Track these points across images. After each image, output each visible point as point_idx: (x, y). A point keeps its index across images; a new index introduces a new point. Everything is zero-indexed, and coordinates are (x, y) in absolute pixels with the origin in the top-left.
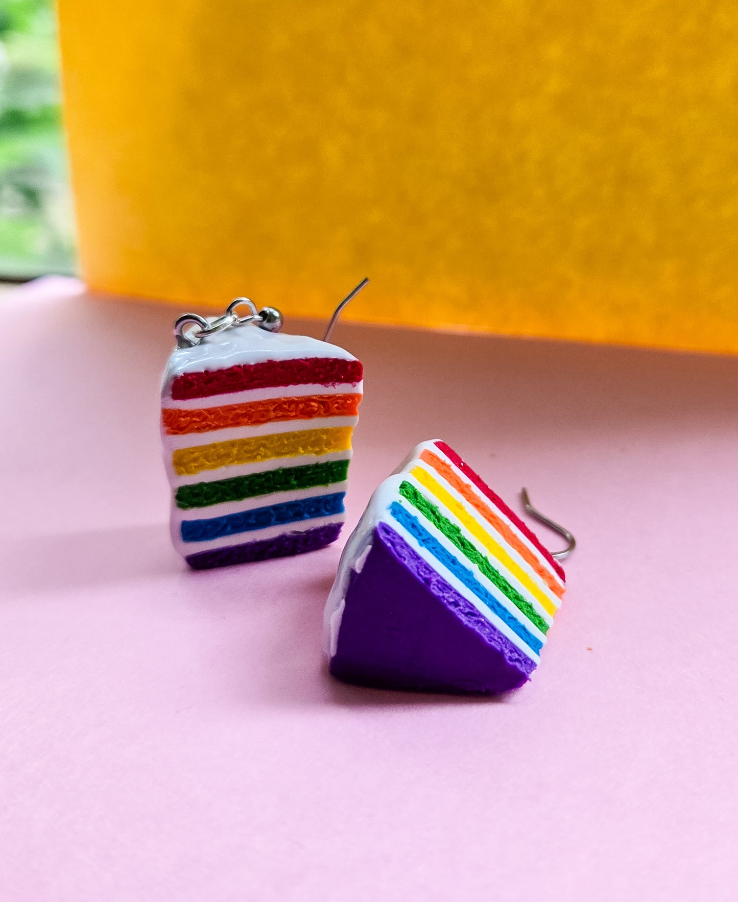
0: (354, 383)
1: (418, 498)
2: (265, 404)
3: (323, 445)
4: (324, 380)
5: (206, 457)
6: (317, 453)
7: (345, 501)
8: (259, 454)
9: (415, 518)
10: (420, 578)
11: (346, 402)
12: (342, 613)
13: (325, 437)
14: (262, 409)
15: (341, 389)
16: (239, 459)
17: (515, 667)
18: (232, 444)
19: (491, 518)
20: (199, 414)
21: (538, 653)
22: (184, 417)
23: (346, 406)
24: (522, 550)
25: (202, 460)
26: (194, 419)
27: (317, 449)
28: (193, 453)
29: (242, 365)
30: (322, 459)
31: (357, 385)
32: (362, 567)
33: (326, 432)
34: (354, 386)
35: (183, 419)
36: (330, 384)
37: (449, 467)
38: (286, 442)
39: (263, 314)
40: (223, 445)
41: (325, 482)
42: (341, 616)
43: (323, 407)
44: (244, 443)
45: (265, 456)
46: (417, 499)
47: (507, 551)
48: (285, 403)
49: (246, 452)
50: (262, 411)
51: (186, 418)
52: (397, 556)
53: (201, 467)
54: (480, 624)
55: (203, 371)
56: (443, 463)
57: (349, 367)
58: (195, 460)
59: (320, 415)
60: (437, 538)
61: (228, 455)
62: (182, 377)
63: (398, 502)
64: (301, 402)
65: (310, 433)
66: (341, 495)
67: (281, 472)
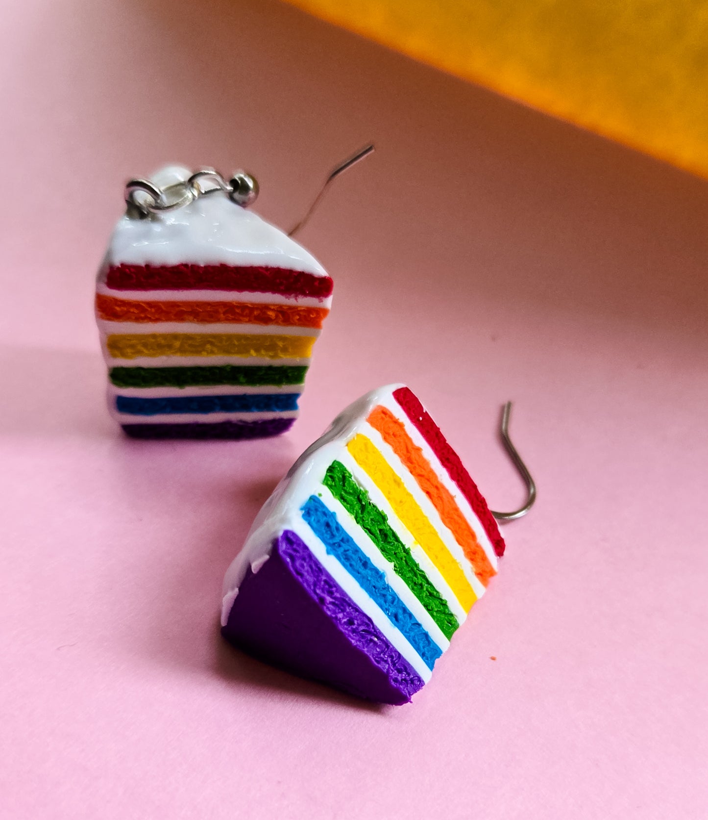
0: (321, 297)
1: (346, 484)
2: (214, 306)
3: (279, 351)
4: (286, 291)
5: (145, 345)
6: (272, 357)
7: (299, 401)
8: (204, 350)
9: (333, 515)
10: (315, 597)
11: (309, 316)
12: (235, 598)
13: (281, 344)
14: (211, 310)
15: (305, 302)
16: (182, 351)
17: (398, 689)
18: (175, 337)
19: (434, 492)
20: (137, 305)
21: (431, 667)
22: (119, 306)
23: (309, 319)
24: (459, 528)
25: (140, 347)
26: (132, 310)
27: (271, 354)
28: (130, 340)
29: (190, 266)
30: (276, 362)
31: (324, 301)
32: (258, 570)
33: (283, 339)
34: (321, 301)
35: (118, 309)
36: (293, 295)
37: (401, 426)
38: (236, 343)
39: (233, 182)
40: (164, 336)
41: (278, 382)
42: (234, 600)
43: (281, 317)
44: (188, 337)
45: (212, 352)
46: (344, 485)
47: (439, 535)
48: (237, 307)
49: (191, 345)
50: (210, 311)
51: (122, 308)
52: (294, 573)
53: (139, 353)
54: (371, 644)
55: (143, 264)
56: (396, 422)
57: (317, 284)
58: (132, 346)
59: (277, 323)
60: (353, 537)
61: (170, 347)
62: (118, 268)
63: (317, 495)
64: (257, 309)
65: (265, 337)
66: (296, 396)
67: (228, 369)
